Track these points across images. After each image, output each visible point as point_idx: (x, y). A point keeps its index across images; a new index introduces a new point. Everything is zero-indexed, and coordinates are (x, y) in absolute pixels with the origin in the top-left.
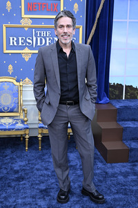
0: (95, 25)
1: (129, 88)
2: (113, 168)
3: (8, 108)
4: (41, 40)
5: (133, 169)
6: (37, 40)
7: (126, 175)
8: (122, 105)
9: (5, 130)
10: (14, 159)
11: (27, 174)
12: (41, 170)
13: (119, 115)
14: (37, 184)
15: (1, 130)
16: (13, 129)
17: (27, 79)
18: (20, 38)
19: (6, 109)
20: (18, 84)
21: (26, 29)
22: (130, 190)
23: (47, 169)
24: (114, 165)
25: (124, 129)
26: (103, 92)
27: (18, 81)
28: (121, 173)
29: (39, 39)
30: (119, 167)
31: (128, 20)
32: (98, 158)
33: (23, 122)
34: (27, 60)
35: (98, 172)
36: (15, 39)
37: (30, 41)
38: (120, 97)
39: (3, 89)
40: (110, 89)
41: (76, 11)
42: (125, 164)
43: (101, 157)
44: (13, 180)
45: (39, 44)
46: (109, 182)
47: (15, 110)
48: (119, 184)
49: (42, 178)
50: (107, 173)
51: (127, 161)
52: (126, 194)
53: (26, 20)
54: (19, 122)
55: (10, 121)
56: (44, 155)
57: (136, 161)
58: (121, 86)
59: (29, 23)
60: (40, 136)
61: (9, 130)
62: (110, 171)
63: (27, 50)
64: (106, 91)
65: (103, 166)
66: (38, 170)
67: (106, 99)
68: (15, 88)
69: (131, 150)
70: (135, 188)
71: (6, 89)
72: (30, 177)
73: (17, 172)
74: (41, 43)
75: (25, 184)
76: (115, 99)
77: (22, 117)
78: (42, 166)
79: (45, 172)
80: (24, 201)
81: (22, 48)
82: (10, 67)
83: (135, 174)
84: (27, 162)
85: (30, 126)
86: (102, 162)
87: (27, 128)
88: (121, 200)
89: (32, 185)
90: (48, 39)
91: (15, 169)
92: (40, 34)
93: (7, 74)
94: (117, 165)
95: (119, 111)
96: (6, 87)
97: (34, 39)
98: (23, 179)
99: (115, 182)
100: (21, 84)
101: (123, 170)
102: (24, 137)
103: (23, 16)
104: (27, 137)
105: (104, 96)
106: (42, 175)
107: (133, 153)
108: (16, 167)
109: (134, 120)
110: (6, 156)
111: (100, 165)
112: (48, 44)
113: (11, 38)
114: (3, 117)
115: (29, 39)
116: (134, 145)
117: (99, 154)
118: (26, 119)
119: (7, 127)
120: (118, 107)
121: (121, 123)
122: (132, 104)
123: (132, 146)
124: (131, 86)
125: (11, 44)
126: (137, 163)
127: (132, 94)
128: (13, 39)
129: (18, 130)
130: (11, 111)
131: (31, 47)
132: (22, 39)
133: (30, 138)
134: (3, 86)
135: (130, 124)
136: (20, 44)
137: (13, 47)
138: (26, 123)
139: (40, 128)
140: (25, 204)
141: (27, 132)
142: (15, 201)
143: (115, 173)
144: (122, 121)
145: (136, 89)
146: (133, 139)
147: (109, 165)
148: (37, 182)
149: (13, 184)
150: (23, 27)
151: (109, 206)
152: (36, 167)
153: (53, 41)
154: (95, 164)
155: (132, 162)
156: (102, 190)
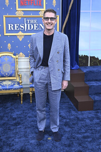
0: (68, 14)
1: (93, 58)
2: (82, 114)
3: (8, 74)
4: (30, 26)
5: (97, 115)
6: (27, 26)
7: (91, 119)
8: (88, 70)
9: (6, 89)
10: (13, 110)
11: (22, 120)
12: (32, 117)
13: (86, 77)
15: (3, 89)
16: (12, 89)
17: (21, 53)
18: (16, 25)
19: (7, 74)
20: (14, 57)
21: (20, 18)
24: (83, 112)
25: (90, 87)
26: (75, 62)
27: (14, 55)
28: (88, 118)
29: (29, 25)
30: (87, 114)
31: (91, 11)
32: (72, 108)
33: (19, 83)
34: (21, 40)
35: (72, 117)
36: (12, 25)
37: (23, 27)
38: (86, 64)
39: (4, 61)
40: (80, 59)
41: (54, 5)
42: (91, 111)
43: (74, 107)
44: (12, 125)
45: (29, 29)
46: (80, 125)
47: (13, 75)
48: (87, 126)
49: (32, 123)
50: (78, 118)
51: (92, 109)
52: (92, 133)
53: (20, 12)
54: (16, 83)
55: (10, 83)
56: (34, 107)
57: (99, 109)
58: (87, 56)
59: (22, 14)
60: (31, 93)
61: (9, 89)
62: (80, 117)
63: (20, 33)
64: (77, 60)
65: (76, 113)
66: (30, 117)
67: (76, 66)
68: (13, 60)
69: (95, 101)
70: (98, 128)
71: (7, 60)
72: (24, 123)
73: (15, 119)
74: (30, 28)
75: (20, 128)
76: (83, 66)
77: (18, 80)
78: (33, 115)
80: (20, 140)
81: (17, 31)
82: (9, 45)
83: (98, 118)
84: (22, 112)
85: (24, 86)
86: (74, 110)
87: (22, 88)
88: (88, 137)
89: (25, 128)
90: (35, 25)
91: (14, 117)
92: (30, 22)
93: (7, 50)
94: (85, 112)
95: (86, 74)
96: (6, 59)
97: (26, 25)
98: (19, 124)
99: (84, 125)
100: (17, 57)
101: (90, 116)
102: (19, 94)
103: (17, 9)
104: (22, 94)
105: (75, 64)
106: (32, 121)
107: (96, 104)
108: (14, 116)
109: (97, 80)
110: (7, 108)
111: (73, 113)
112: (35, 29)
113: (9, 25)
114: (4, 80)
115: (22, 25)
116: (97, 98)
117: (72, 104)
118: (20, 81)
119: (8, 87)
120: (85, 71)
121: (87, 83)
122: (95, 69)
123: (96, 99)
124: (94, 57)
125: (10, 29)
126: (99, 111)
127: (94, 62)
128: (11, 26)
129: (16, 89)
130: (11, 76)
131: (23, 31)
133: (24, 95)
134: (4, 59)
135: (94, 84)
136: (16, 29)
137: (11, 31)
138: (21, 84)
139: (31, 87)
141: (22, 90)
142: (13, 140)
143: (85, 118)
144: (88, 81)
145: (98, 58)
146: (96, 94)
147: (79, 112)
148: (29, 126)
149: (12, 128)
150: (17, 17)
151: (80, 142)
152: (28, 115)
153: (39, 26)
154: (69, 112)
155: (96, 110)
156: (75, 130)
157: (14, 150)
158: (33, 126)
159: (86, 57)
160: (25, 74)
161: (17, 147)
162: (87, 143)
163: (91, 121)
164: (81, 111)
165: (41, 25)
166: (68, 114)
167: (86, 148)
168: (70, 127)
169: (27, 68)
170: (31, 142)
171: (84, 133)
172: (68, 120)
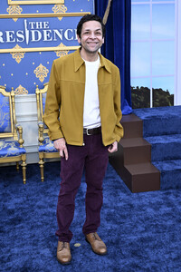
1: (158, 92)
2: (140, 198)
4: (36, 34)
5: (167, 198)
6: (30, 34)
7: (156, 207)
8: (149, 114)
10: (8, 195)
11: (25, 214)
12: (45, 208)
13: (145, 128)
14: (38, 227)
16: (4, 155)
17: (20, 87)
18: (8, 33)
20: (8, 94)
21: (15, 20)
22: (162, 226)
23: (51, 206)
24: (141, 194)
25: (153, 147)
27: (8, 90)
28: (151, 205)
29: (33, 32)
30: (147, 197)
32: (121, 188)
33: (18, 144)
34: (18, 61)
35: (120, 204)
36: (1, 34)
37: (22, 36)
38: (146, 104)
40: (133, 95)
42: (156, 193)
43: (124, 186)
44: (7, 223)
45: (34, 40)
46: (135, 218)
47: (6, 129)
48: (148, 219)
49: (45, 218)
50: (132, 206)
51: (158, 188)
52: (158, 232)
53: (14, 8)
54: (13, 145)
55: (0, 144)
56: (47, 188)
57: (171, 188)
58: (146, 88)
60: (41, 162)
62: (136, 203)
63: (18, 49)
64: (128, 97)
65: (127, 197)
66: (40, 207)
67: (127, 109)
68: (5, 100)
69: (163, 173)
70: (168, 223)
72: (30, 218)
73: (11, 212)
74: (37, 38)
75: (22, 227)
76: (140, 107)
77: (16, 139)
78: (46, 202)
79: (50, 210)
81: (11, 45)
83: (169, 204)
84: (25, 198)
85: (27, 151)
86: (125, 192)
87: (24, 153)
88: (150, 239)
90: (45, 31)
91: (9, 208)
92: (35, 26)
94: (146, 194)
95: (145, 123)
97: (27, 32)
98: (20, 221)
99: (142, 217)
100: (13, 94)
101: (154, 200)
102: (20, 165)
103: (10, 2)
104: (24, 164)
105: (125, 105)
106: (45, 215)
107: (165, 178)
108: (11, 206)
109: (166, 134)
111: (123, 196)
112: (46, 39)
115: (20, 33)
116: (166, 167)
117: (122, 181)
118: (21, 141)
120: (143, 118)
121: (148, 139)
122: (162, 113)
123: (164, 169)
126: (171, 191)
127: (161, 100)
129: (12, 155)
130: (2, 131)
131: (23, 44)
132: (10, 34)
133: (28, 166)
135: (161, 140)
136: (8, 40)
138: (21, 146)
139: (41, 151)
140: (23, 254)
141: (24, 158)
142: (9, 251)
143: (144, 205)
144: (151, 136)
145: (168, 93)
146: (166, 159)
147: (135, 195)
148: (39, 223)
149: (6, 229)
150: (11, 18)
151: (135, 248)
152: (38, 203)
153: (52, 34)
154: (116, 195)
155: (165, 189)
156: (126, 228)
157: (10, 268)
158: (47, 224)
159: (145, 91)
160: (29, 127)
161: (17, 262)
162: (147, 250)
163: (156, 209)
164: (138, 192)
165: (56, 31)
166: (112, 199)
167: (146, 258)
168: (116, 223)
169: (33, 116)
170: (42, 252)
171: (143, 232)
172: (113, 210)
